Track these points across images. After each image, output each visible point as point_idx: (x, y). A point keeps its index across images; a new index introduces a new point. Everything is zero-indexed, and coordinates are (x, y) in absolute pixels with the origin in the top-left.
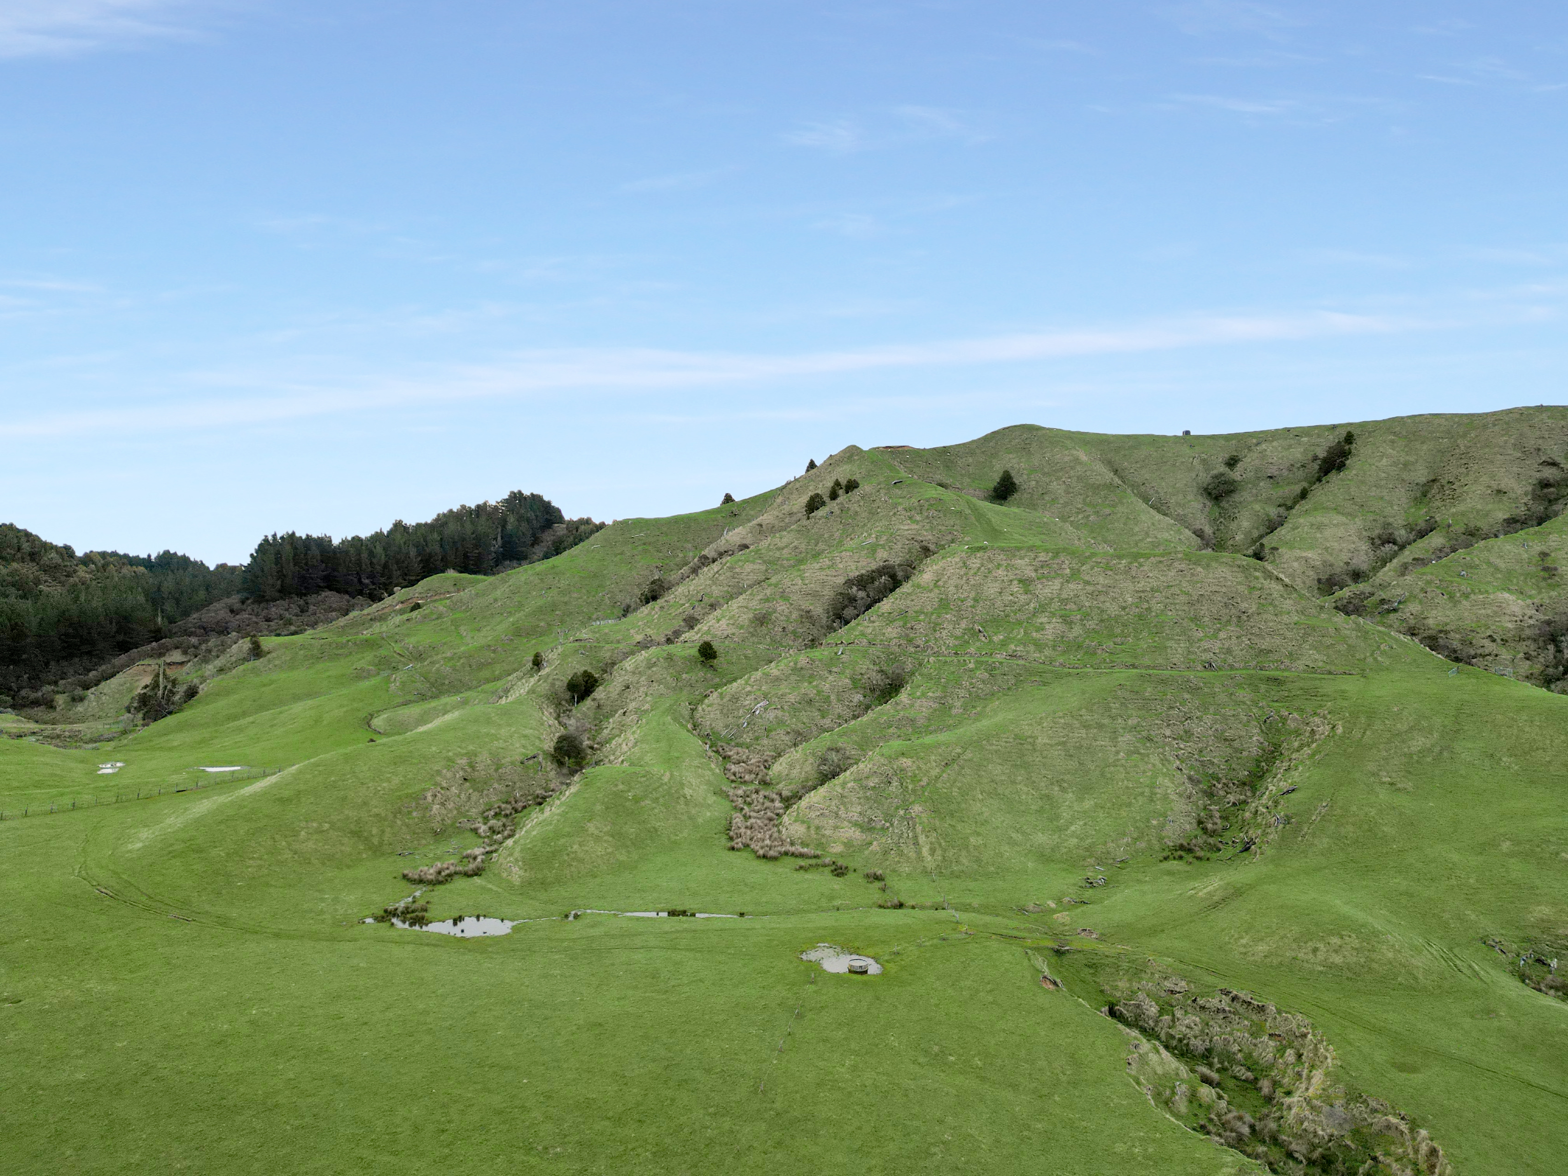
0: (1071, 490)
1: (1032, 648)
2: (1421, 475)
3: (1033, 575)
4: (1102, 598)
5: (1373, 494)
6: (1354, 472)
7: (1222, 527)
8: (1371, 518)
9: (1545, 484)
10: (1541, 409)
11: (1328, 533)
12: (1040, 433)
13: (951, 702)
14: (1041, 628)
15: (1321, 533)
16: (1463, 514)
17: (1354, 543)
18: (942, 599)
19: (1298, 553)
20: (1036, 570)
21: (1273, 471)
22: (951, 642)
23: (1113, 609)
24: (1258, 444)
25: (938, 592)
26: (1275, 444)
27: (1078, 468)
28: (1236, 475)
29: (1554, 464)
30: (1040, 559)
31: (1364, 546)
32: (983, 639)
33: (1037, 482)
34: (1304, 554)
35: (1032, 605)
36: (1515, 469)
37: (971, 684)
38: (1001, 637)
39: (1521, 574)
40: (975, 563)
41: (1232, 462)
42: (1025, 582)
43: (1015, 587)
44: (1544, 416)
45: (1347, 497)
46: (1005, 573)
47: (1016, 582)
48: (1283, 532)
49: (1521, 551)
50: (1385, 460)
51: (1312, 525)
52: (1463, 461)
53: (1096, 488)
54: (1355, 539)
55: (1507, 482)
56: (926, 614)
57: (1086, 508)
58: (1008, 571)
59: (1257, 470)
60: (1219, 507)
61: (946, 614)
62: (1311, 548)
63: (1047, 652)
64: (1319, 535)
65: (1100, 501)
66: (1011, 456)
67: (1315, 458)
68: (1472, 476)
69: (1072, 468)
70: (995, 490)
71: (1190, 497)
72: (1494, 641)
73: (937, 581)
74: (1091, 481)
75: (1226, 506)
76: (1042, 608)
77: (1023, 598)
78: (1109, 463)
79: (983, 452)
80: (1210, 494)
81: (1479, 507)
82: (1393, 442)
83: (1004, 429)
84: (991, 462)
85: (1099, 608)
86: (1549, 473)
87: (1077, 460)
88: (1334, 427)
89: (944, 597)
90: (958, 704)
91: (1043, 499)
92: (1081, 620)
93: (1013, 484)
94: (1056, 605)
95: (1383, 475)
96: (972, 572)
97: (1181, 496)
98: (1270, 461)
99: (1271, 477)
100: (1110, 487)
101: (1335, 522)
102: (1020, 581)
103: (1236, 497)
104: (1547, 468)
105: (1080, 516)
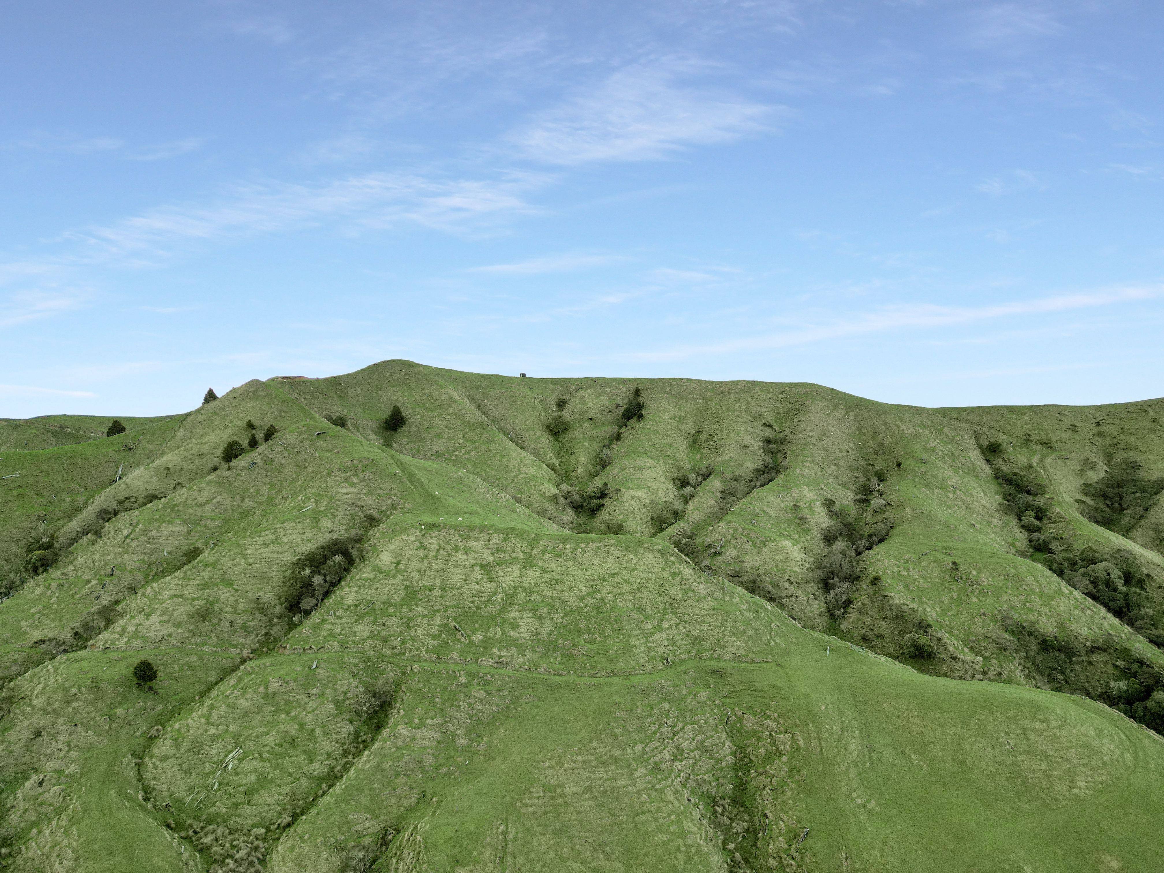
0: (452, 426)
1: (514, 651)
2: (690, 427)
3: (491, 559)
4: (560, 587)
5: (665, 441)
6: (651, 422)
7: (564, 460)
8: (671, 463)
9: (768, 441)
10: (754, 383)
11: (647, 474)
12: (417, 370)
13: (452, 729)
14: (515, 626)
15: (642, 474)
16: (727, 462)
17: (664, 483)
18: (407, 586)
19: (632, 493)
20: (493, 554)
21: (591, 415)
22: (432, 643)
23: (572, 601)
24: (576, 390)
25: (401, 577)
26: (589, 391)
27: (455, 406)
28: (566, 415)
29: (770, 426)
30: (494, 541)
31: (670, 486)
32: (463, 639)
33: (422, 416)
34: (637, 494)
35: (500, 596)
36: (749, 429)
37: (469, 705)
38: (481, 637)
39: (785, 521)
40: (432, 543)
41: (561, 404)
42: (486, 568)
43: (478, 574)
44: (757, 389)
45: (650, 443)
46: (465, 557)
47: (477, 568)
48: (616, 471)
49: (778, 500)
50: (667, 414)
51: (635, 467)
52: (717, 420)
53: (472, 426)
54: (663, 479)
55: (748, 439)
56: (394, 605)
57: (466, 444)
58: (467, 555)
59: (581, 413)
60: (558, 441)
61: (417, 606)
62: (639, 488)
63: (529, 655)
64: (641, 477)
65: (476, 437)
66: (394, 389)
67: (618, 406)
68: (725, 433)
69: (450, 406)
70: (387, 422)
71: (538, 433)
72: (792, 583)
73: (398, 563)
74: (467, 419)
75: (563, 441)
76: (510, 599)
77: (489, 587)
78: (473, 399)
79: (369, 384)
80: (550, 430)
81: (735, 457)
82: (668, 399)
83: (384, 362)
84: (377, 393)
85: (559, 598)
86: (768, 433)
87: (451, 398)
88: (624, 381)
89: (408, 583)
90: (461, 732)
91: (429, 433)
92: (549, 614)
93: (402, 418)
94: (521, 597)
95: (669, 426)
96: (432, 554)
97: (532, 433)
98: (589, 406)
99: (591, 419)
100: (482, 425)
101: (648, 465)
102: (482, 566)
103: (570, 435)
104: (766, 428)
105: (463, 451)
